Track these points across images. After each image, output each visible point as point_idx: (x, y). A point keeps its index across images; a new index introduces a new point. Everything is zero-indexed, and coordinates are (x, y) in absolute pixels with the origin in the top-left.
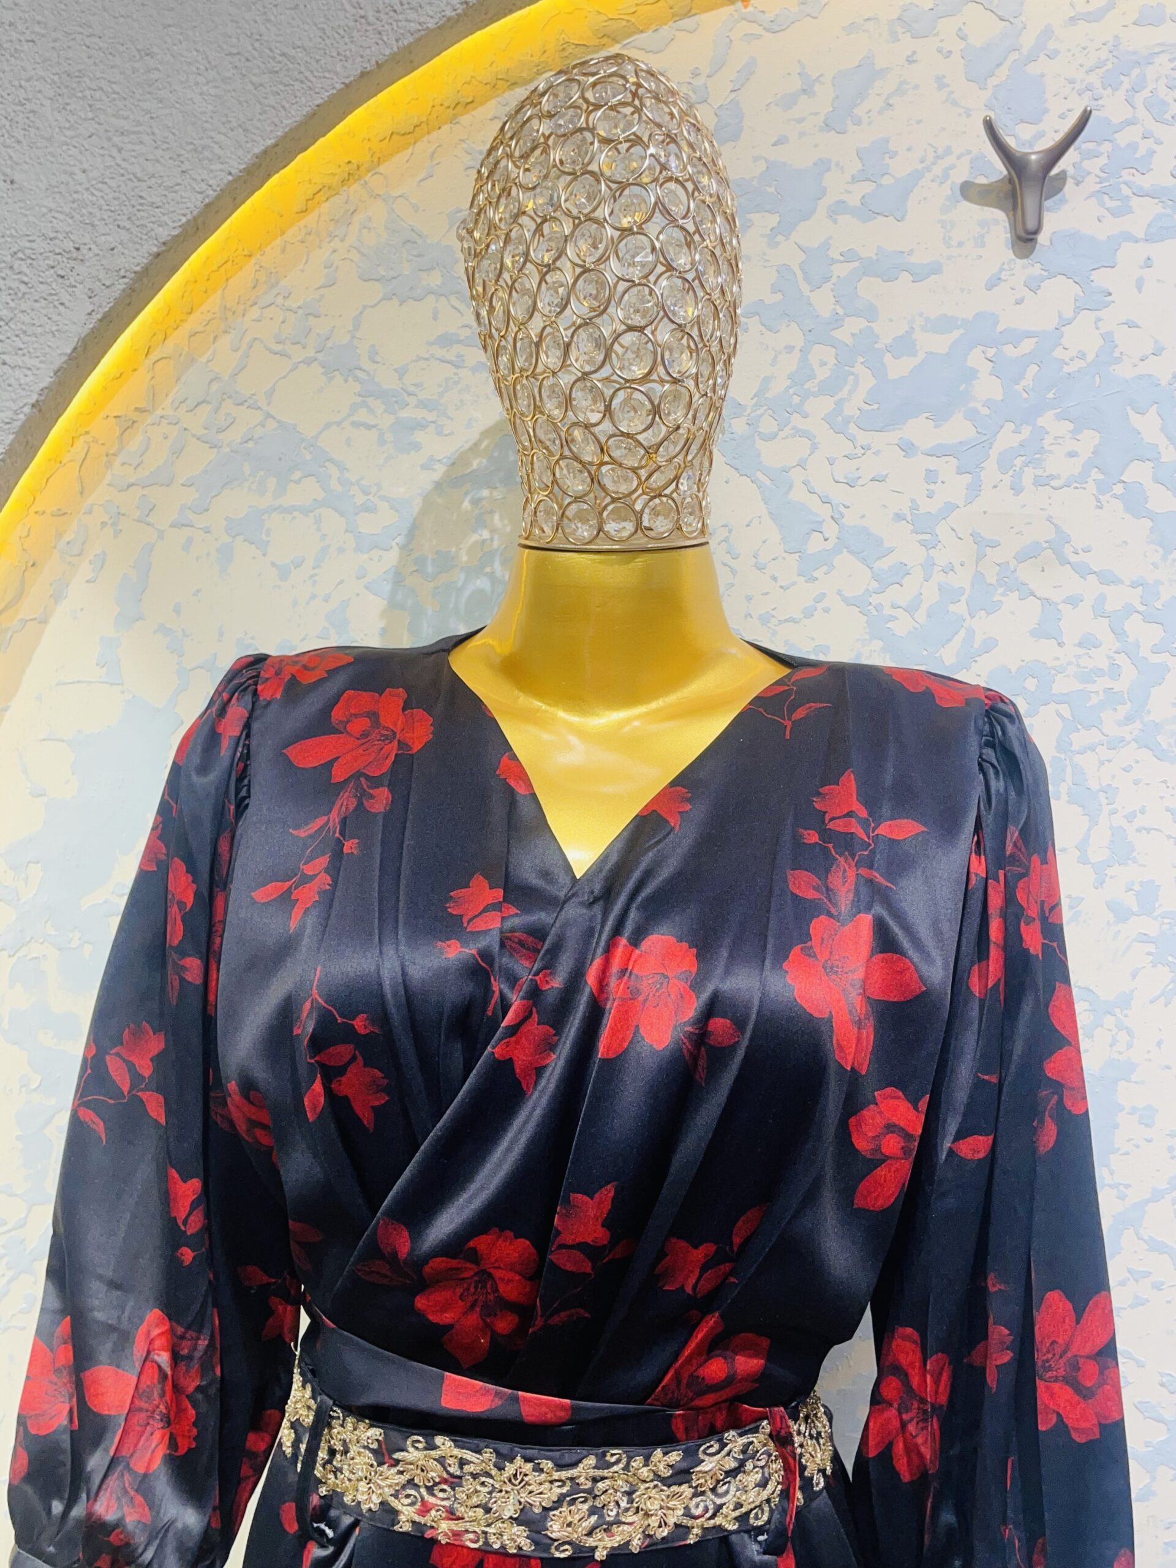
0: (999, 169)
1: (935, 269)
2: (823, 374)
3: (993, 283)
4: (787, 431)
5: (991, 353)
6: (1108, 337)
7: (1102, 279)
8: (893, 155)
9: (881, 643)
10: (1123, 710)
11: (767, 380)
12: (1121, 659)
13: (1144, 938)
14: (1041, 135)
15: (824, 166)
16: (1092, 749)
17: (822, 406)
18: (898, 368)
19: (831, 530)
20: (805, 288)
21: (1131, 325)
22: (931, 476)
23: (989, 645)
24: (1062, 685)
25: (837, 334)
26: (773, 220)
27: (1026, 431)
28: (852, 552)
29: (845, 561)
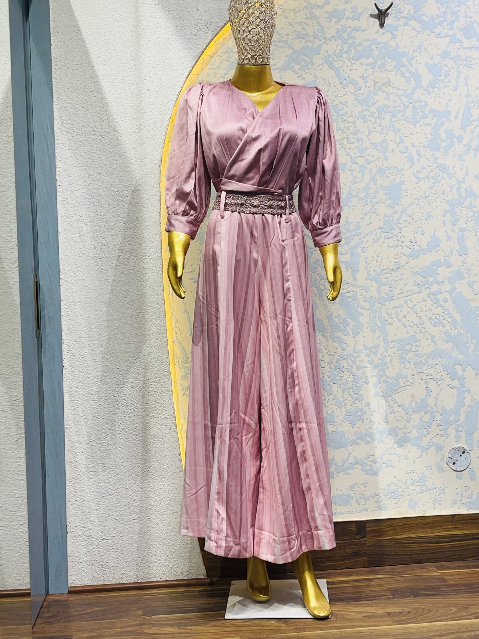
0: (377, 12)
1: (366, 30)
2: (346, 49)
3: (376, 33)
4: (339, 60)
5: (376, 46)
6: (397, 44)
7: (395, 33)
8: (358, 8)
9: (357, 101)
10: (401, 114)
11: (335, 51)
12: (401, 104)
13: (406, 157)
14: (384, 6)
15: (345, 10)
16: (396, 121)
17: (345, 56)
18: (359, 48)
19: (347, 79)
20: (342, 33)
21: (401, 42)
22: (366, 69)
23: (377, 101)
24: (391, 109)
25: (348, 42)
26: (336, 20)
27: (383, 61)
28: (352, 84)
29: (350, 85)
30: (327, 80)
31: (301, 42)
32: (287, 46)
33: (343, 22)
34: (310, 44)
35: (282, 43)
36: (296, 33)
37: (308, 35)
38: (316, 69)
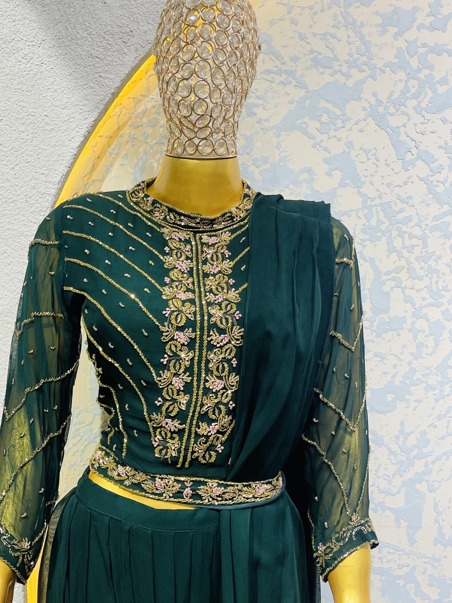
2: (413, 91)
4: (399, 112)
8: (442, 6)
9: (432, 196)
11: (392, 93)
15: (416, 9)
17: (412, 103)
18: (442, 89)
19: (415, 151)
20: (407, 57)
26: (396, 30)
28: (423, 160)
29: (420, 163)
30: (374, 152)
31: (322, 74)
32: (294, 81)
33: (411, 35)
34: (342, 79)
35: (284, 76)
36: (312, 56)
37: (339, 60)
38: (350, 130)
